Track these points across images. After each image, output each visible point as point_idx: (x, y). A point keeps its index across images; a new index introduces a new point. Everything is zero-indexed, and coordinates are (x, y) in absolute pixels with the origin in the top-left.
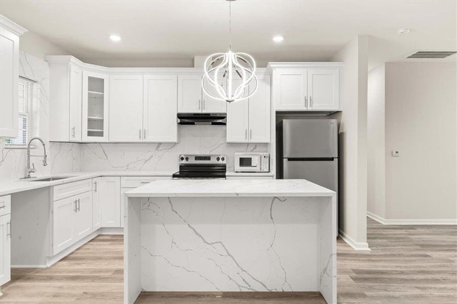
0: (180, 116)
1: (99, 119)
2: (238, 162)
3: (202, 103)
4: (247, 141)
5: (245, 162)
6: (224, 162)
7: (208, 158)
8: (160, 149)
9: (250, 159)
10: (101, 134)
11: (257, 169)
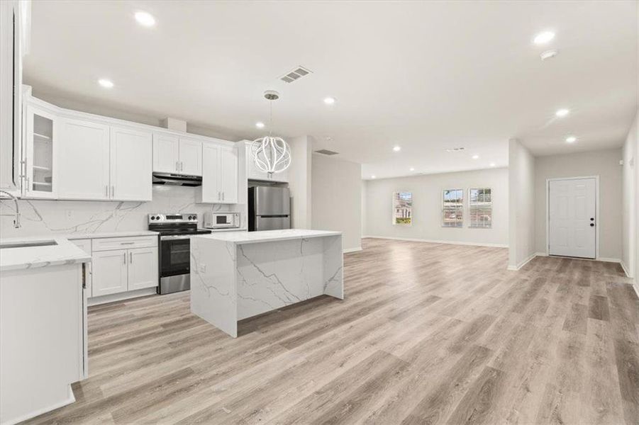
0: (155, 175)
1: (44, 170)
2: (215, 220)
3: (179, 165)
4: (220, 202)
5: (221, 220)
6: (196, 221)
7: (180, 217)
8: (122, 207)
9: (225, 217)
10: (49, 189)
11: (231, 224)
